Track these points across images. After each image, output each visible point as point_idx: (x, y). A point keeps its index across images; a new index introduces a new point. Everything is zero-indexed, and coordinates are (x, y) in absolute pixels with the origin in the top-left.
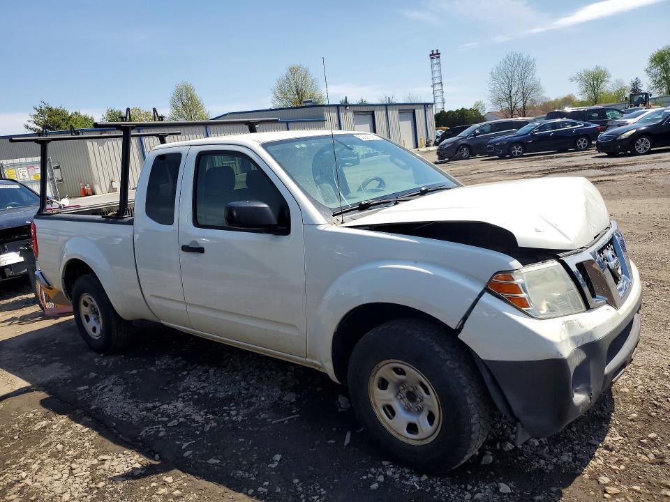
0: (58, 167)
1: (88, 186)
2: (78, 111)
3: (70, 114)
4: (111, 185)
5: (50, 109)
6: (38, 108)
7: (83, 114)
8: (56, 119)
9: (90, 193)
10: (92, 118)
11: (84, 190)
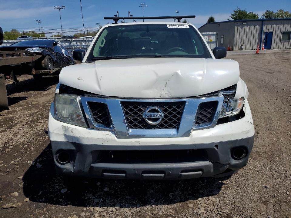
0: (223, 38)
1: (231, 46)
2: (252, 12)
3: (247, 13)
4: (241, 47)
5: (240, 11)
6: (235, 11)
7: (254, 13)
8: (240, 15)
9: (231, 49)
10: (257, 15)
11: (229, 48)
